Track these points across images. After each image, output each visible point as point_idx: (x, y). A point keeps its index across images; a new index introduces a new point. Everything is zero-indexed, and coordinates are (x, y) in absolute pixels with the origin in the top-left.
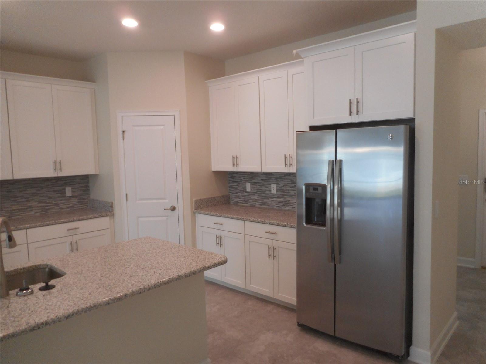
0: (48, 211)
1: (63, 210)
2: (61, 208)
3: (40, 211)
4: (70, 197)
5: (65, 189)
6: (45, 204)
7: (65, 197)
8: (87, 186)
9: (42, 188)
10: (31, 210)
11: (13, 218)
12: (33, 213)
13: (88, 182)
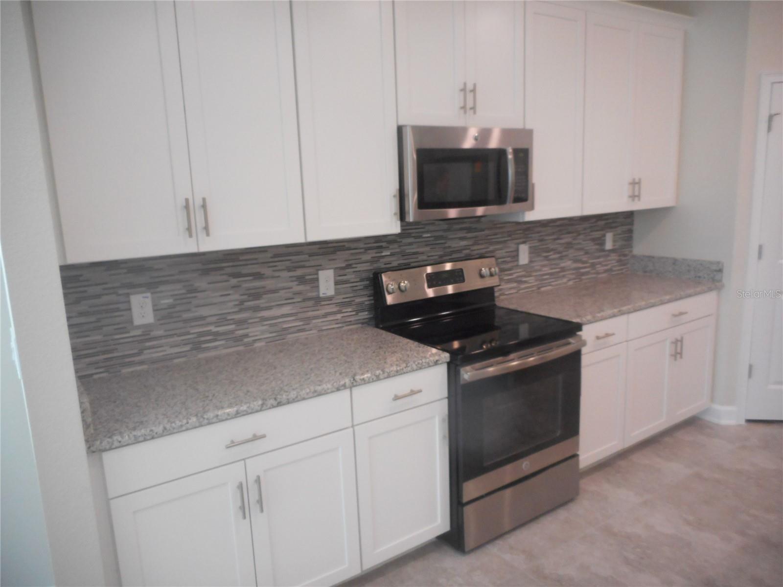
0: (583, 277)
1: (600, 276)
2: (598, 273)
3: (574, 276)
4: (610, 251)
5: (604, 236)
6: (580, 265)
7: (603, 250)
8: (630, 231)
9: (579, 235)
10: (564, 276)
11: (543, 289)
12: (565, 280)
13: (632, 224)
